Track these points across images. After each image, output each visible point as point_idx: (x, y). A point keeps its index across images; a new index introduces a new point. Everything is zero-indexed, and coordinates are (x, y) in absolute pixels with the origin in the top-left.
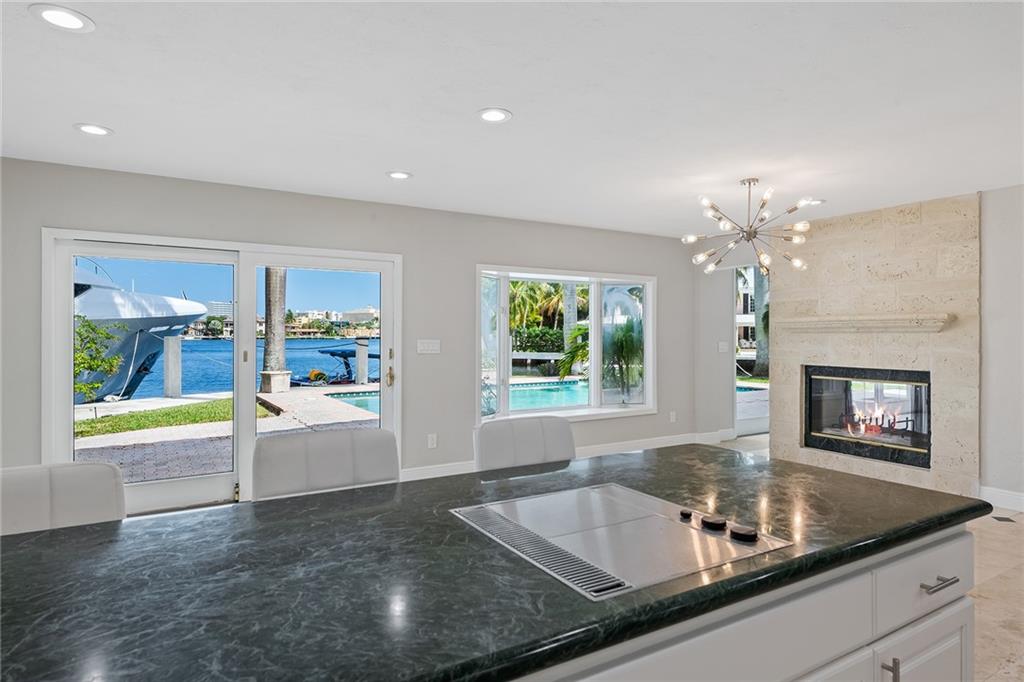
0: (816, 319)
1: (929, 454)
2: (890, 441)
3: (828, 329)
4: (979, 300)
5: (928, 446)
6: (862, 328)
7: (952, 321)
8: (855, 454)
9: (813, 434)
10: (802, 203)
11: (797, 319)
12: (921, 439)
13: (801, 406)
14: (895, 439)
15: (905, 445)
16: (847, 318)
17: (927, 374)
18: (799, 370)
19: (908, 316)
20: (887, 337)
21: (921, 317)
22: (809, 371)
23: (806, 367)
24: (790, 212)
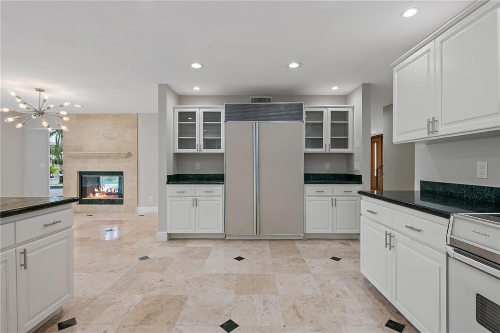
0: (83, 153)
1: (123, 200)
2: (111, 197)
3: (88, 157)
4: (137, 148)
5: (123, 197)
6: (101, 157)
7: (129, 155)
8: (99, 204)
9: (83, 199)
10: (66, 104)
11: (75, 153)
12: (120, 194)
13: (77, 188)
14: (113, 196)
15: (116, 198)
16: (94, 152)
17: (123, 172)
18: (76, 173)
19: (116, 152)
20: (110, 160)
21: (120, 152)
22: (81, 174)
23: (80, 172)
24: (61, 106)
